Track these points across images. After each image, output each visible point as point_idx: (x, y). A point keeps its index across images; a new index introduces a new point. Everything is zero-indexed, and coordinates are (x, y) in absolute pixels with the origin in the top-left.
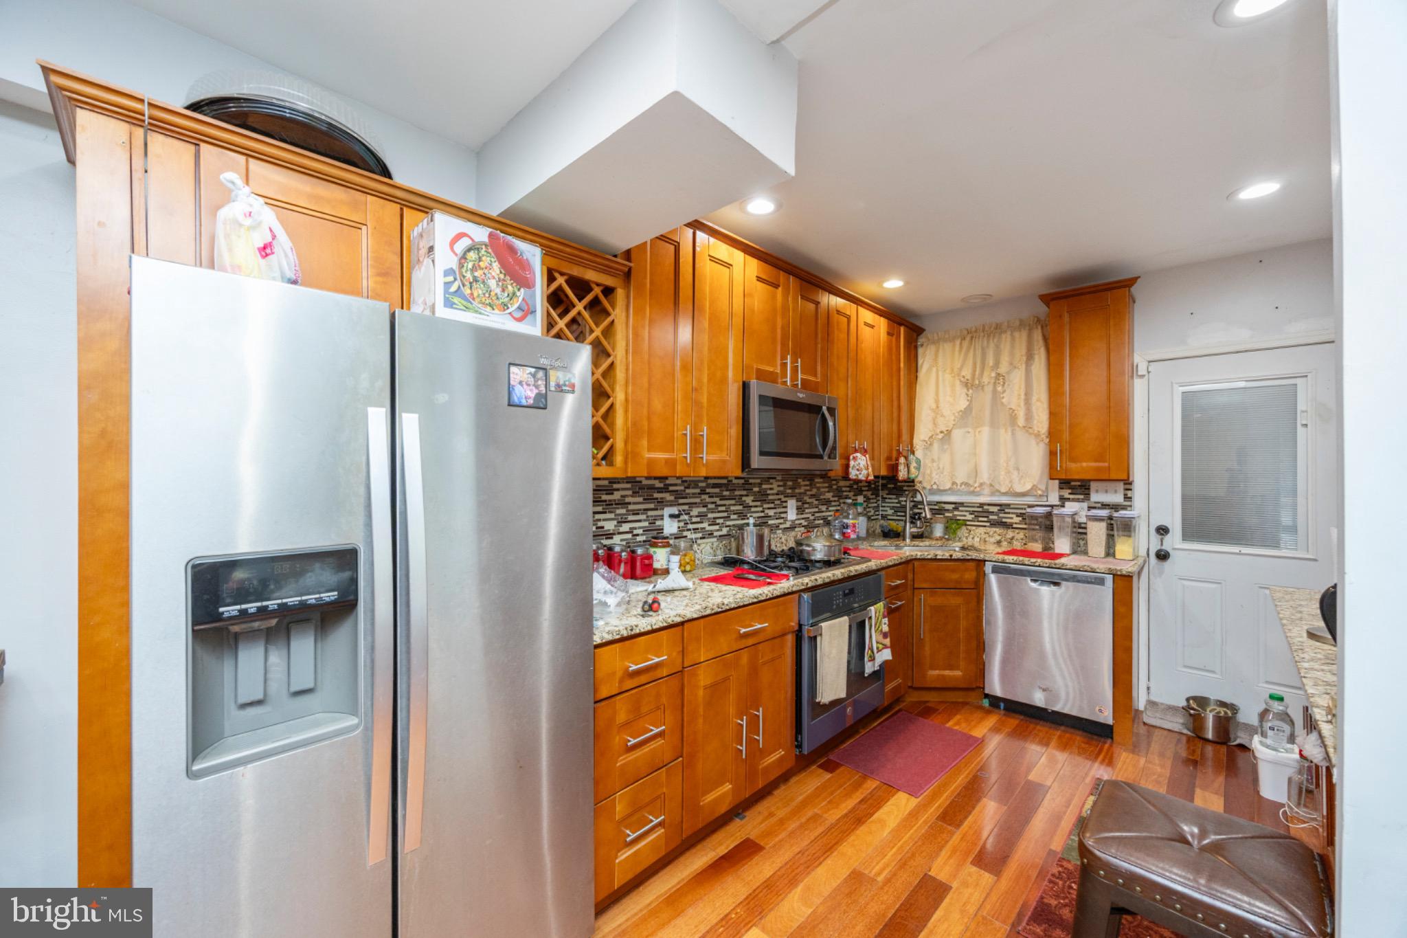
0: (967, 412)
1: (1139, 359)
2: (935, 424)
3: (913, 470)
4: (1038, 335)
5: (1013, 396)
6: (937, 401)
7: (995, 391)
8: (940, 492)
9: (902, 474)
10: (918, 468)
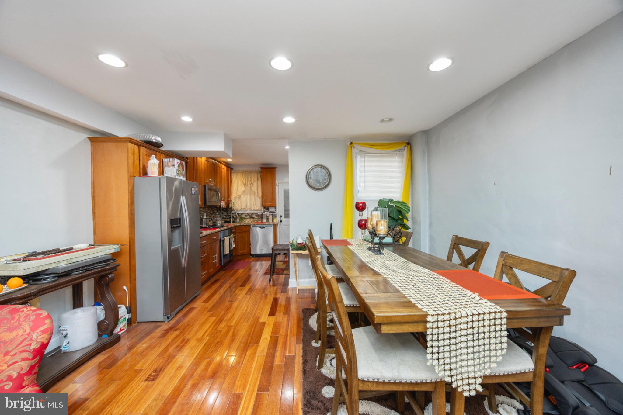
0: (244, 191)
1: (277, 182)
2: (237, 193)
3: (232, 205)
4: (259, 174)
5: (254, 188)
6: (237, 188)
7: (250, 186)
8: (238, 210)
9: (230, 206)
10: (234, 205)
